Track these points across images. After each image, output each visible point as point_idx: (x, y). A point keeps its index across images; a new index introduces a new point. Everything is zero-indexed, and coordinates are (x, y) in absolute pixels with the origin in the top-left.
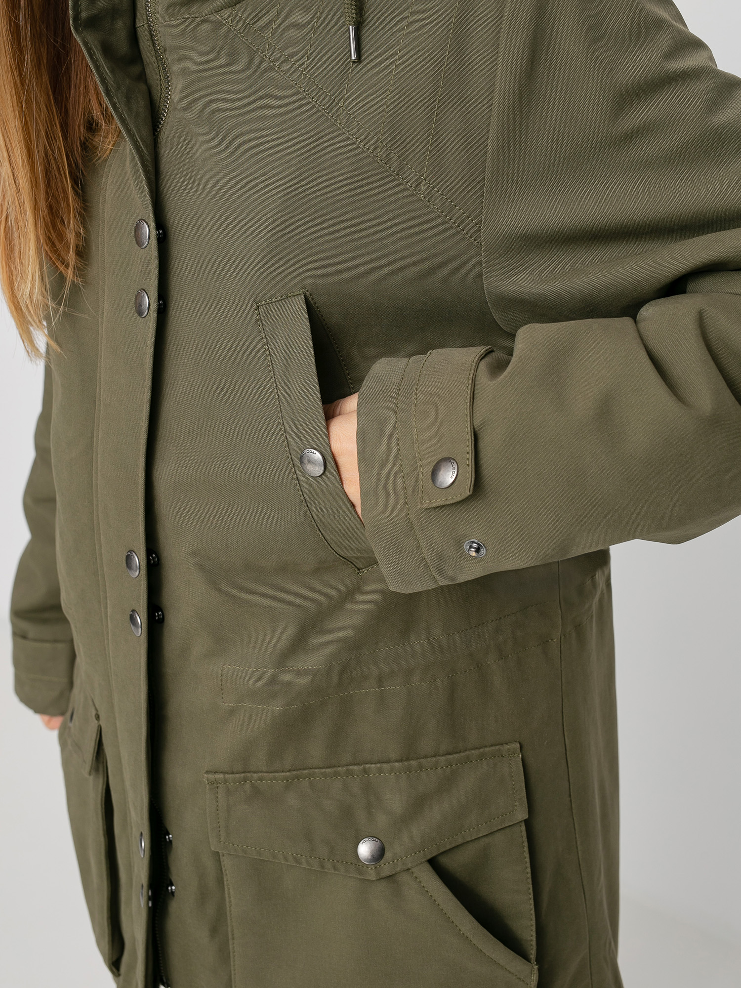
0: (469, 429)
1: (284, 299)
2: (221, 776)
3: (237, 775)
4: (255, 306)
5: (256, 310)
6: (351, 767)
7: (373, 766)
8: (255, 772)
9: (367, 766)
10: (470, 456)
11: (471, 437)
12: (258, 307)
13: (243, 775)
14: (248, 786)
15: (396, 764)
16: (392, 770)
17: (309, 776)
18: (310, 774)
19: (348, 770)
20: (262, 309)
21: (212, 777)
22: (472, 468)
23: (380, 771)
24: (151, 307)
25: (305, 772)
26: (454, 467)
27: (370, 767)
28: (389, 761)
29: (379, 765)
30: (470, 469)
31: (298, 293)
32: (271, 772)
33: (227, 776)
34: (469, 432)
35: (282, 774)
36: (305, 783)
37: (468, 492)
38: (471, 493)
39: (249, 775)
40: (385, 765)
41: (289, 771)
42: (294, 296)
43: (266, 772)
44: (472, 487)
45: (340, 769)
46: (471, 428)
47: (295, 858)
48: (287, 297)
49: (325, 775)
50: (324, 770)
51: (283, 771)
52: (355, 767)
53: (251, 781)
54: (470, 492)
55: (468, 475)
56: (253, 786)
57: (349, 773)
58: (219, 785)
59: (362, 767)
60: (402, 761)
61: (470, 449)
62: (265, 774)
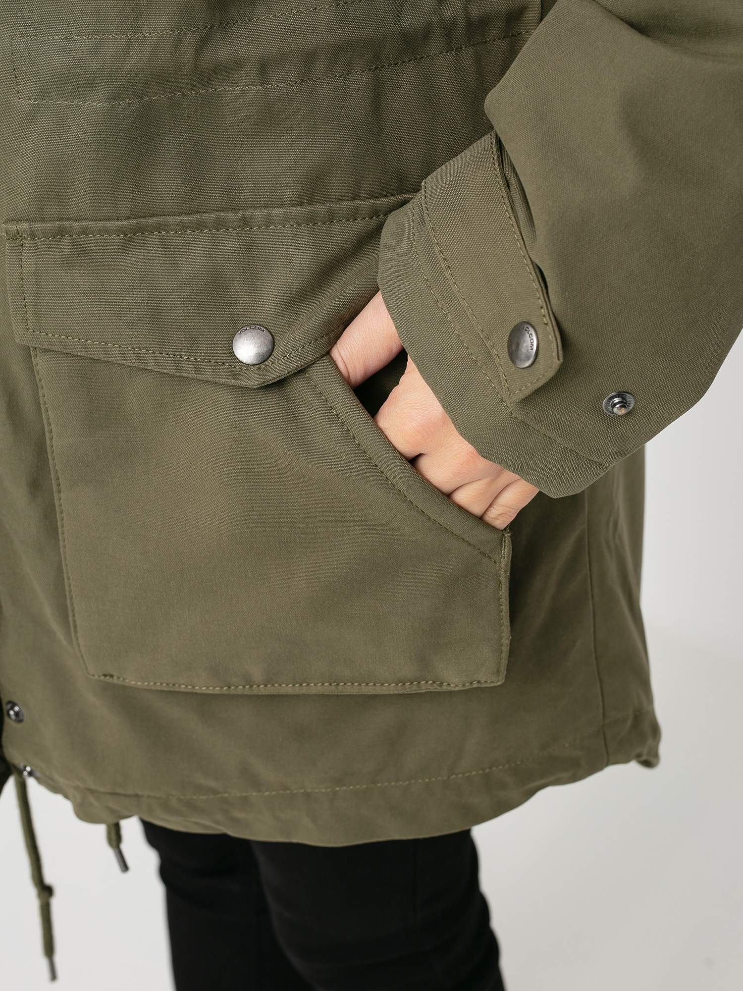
0: (534, 274)
2: (25, 226)
3: (49, 225)
6: (222, 214)
7: (258, 213)
8: (76, 220)
9: (248, 212)
10: (546, 310)
11: (540, 284)
13: (57, 223)
14: (66, 242)
15: (293, 209)
16: (285, 221)
17: (159, 228)
18: (160, 225)
19: (218, 218)
21: (13, 227)
22: (553, 327)
23: (268, 221)
25: (152, 220)
26: (530, 333)
27: (252, 215)
28: (282, 205)
29: (265, 211)
30: (551, 329)
32: (100, 220)
33: (34, 225)
34: (536, 278)
35: (117, 223)
36: (154, 238)
37: (557, 361)
38: (561, 360)
39: (67, 223)
40: (275, 211)
41: (128, 218)
43: (92, 220)
44: (561, 352)
45: (206, 216)
46: (536, 273)
47: (137, 355)
49: (183, 227)
50: (181, 218)
51: (118, 219)
52: (230, 215)
53: (71, 236)
54: (559, 359)
55: (551, 337)
56: (74, 242)
57: (220, 224)
58: (24, 241)
59: (240, 213)
60: (301, 204)
61: (543, 300)
62: (91, 223)
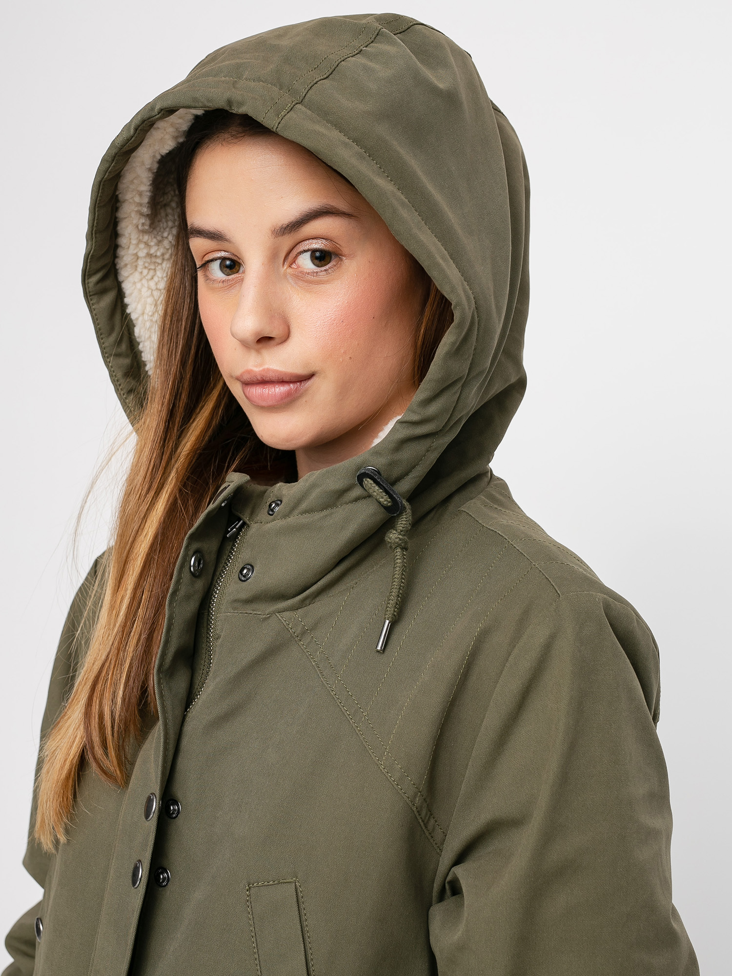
1: (275, 884)
4: (247, 888)
5: (247, 891)
12: (250, 888)
20: (253, 891)
24: (142, 878)
31: (290, 880)
42: (286, 883)
48: (279, 883)
